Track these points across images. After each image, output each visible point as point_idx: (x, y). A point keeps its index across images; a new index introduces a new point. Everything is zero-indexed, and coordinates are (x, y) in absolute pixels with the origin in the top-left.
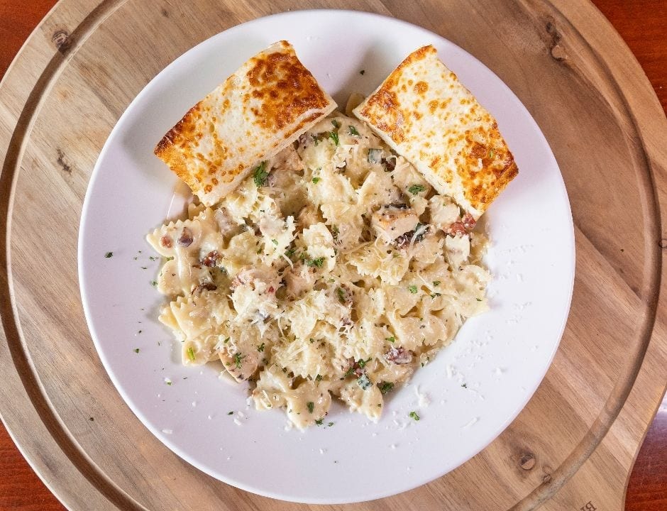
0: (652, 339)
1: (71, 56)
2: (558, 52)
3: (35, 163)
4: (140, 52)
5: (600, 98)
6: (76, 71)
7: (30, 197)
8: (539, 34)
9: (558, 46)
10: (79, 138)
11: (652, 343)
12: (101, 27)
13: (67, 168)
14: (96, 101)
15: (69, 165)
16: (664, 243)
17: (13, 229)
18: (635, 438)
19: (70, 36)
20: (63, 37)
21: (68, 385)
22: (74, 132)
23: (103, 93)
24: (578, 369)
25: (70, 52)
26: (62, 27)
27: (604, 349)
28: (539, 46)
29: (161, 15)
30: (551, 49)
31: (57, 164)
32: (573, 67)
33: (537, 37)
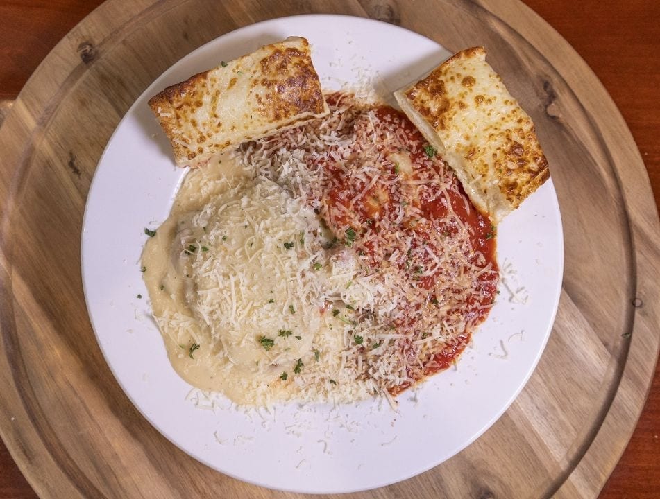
0: (618, 394)
1: (93, 66)
2: (553, 110)
3: (47, 164)
5: (590, 159)
6: (96, 81)
8: (537, 92)
9: (553, 104)
10: (92, 145)
11: (617, 398)
12: (124, 42)
13: (76, 171)
15: (79, 168)
16: (638, 302)
18: (593, 488)
20: (88, 48)
22: (88, 138)
23: (119, 105)
24: (545, 415)
25: (93, 63)
26: (87, 38)
27: (571, 399)
28: (536, 102)
29: (181, 37)
30: (546, 106)
31: (68, 166)
32: (566, 126)
33: (534, 94)
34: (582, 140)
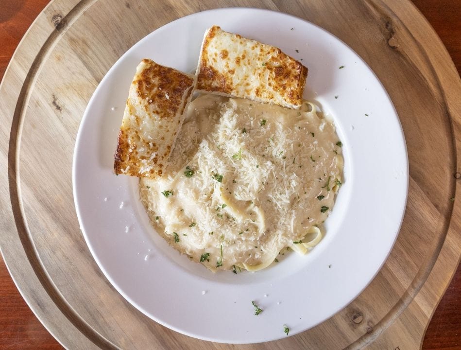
0: (446, 240)
1: (64, 32)
2: (392, 42)
3: (37, 104)
4: (110, 31)
5: (420, 75)
6: (67, 43)
7: (33, 126)
8: (381, 30)
9: (393, 38)
10: (68, 88)
11: (446, 243)
12: (85, 13)
13: (58, 108)
14: (80, 63)
15: (60, 106)
16: (458, 176)
17: (22, 147)
18: (431, 305)
19: (64, 19)
20: (59, 19)
21: (54, 253)
22: (64, 84)
23: (85, 59)
25: (63, 29)
26: (58, 12)
27: (413, 245)
28: (380, 37)
29: (125, 7)
30: (388, 40)
31: (52, 105)
32: (403, 53)
33: (379, 31)
34: (414, 63)
